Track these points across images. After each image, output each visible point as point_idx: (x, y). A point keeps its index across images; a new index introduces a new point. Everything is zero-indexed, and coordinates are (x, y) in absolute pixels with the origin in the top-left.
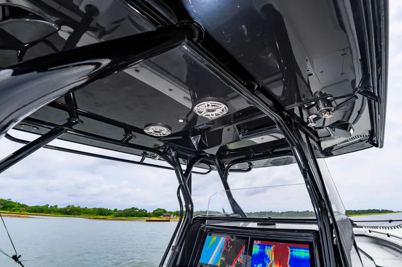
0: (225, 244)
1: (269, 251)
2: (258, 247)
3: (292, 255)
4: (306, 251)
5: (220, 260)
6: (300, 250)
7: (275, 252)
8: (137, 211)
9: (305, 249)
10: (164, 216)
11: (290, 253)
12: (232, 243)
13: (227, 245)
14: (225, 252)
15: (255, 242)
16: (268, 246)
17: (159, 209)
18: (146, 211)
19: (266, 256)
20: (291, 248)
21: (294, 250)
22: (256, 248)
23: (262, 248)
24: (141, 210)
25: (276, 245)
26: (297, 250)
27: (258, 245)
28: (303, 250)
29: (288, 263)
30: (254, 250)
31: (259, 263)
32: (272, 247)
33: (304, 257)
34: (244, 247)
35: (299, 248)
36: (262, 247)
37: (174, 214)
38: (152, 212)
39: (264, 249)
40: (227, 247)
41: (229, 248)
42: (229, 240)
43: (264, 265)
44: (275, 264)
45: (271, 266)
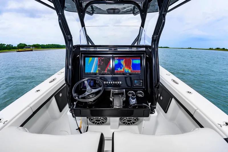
0: (98, 61)
1: (123, 62)
2: (117, 60)
3: (133, 63)
4: (139, 60)
5: (98, 70)
6: (136, 60)
7: (125, 62)
8: (6, 46)
9: (138, 59)
10: (26, 48)
11: (132, 62)
13: (100, 61)
14: (99, 66)
15: (115, 58)
16: (122, 60)
17: (21, 44)
18: (12, 45)
19: (122, 64)
20: (132, 60)
21: (134, 60)
22: (116, 61)
23: (119, 61)
24: (8, 45)
25: (125, 59)
26: (135, 60)
27: (117, 59)
28: (137, 60)
29: (131, 66)
31: (119, 68)
32: (124, 60)
33: (138, 63)
35: (136, 59)
37: (33, 46)
38: (17, 46)
39: (120, 61)
40: (100, 62)
41: (101, 63)
42: (101, 59)
43: (121, 68)
44: (126, 67)
45: (124, 68)
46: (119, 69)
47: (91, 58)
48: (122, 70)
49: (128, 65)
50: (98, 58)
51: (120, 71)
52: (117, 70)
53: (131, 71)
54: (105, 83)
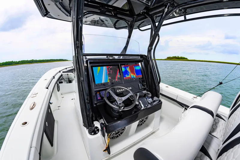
0: (107, 70)
1: (128, 69)
2: (124, 68)
3: (135, 69)
5: (108, 79)
6: (137, 67)
7: (130, 69)
12: (111, 69)
13: (109, 70)
14: (109, 75)
15: (122, 66)
16: (127, 67)
19: (128, 71)
20: (134, 66)
29: (135, 72)
30: (123, 70)
32: (129, 67)
33: (139, 69)
34: (118, 69)
36: (125, 68)
41: (110, 72)
42: (109, 67)
43: (128, 75)
44: (131, 73)
45: (130, 75)
46: (127, 76)
47: (100, 67)
48: (129, 76)
49: (132, 72)
50: (106, 67)
51: (128, 77)
52: (126, 76)
53: (136, 76)
54: (118, 91)
